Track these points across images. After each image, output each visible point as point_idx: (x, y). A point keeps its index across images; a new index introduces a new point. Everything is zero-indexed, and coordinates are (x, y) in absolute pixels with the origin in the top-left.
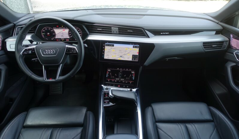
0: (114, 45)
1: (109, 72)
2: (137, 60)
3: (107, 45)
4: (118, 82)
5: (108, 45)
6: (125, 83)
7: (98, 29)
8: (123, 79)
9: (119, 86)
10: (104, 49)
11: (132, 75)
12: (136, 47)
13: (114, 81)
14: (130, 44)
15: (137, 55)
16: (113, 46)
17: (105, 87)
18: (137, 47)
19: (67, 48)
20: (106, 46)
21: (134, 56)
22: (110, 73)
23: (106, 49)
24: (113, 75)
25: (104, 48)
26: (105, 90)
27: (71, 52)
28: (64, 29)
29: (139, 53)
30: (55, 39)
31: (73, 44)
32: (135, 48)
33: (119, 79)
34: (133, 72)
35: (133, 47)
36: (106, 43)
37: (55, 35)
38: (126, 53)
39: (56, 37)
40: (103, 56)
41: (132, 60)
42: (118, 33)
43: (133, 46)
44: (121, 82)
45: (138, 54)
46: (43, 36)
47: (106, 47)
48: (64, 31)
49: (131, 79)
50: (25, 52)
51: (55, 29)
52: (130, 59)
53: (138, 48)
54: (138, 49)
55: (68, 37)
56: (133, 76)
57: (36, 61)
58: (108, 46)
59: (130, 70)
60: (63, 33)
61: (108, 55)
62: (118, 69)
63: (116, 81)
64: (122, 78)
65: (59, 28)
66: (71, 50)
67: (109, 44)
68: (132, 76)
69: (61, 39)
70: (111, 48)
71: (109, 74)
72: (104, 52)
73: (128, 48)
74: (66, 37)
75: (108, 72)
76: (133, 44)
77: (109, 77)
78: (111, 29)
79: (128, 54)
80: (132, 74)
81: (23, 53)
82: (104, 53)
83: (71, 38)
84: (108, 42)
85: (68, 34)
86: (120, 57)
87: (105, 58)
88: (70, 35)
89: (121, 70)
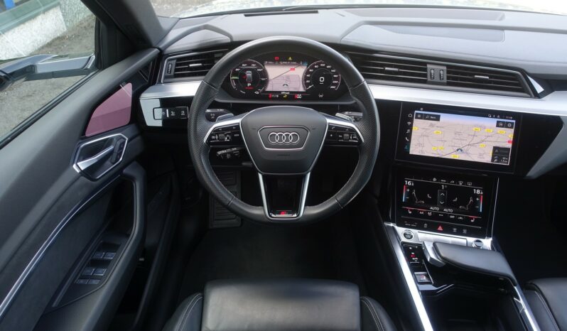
0: (439, 116)
1: (410, 187)
2: (506, 162)
3: (419, 116)
4: (435, 216)
5: (423, 117)
6: (456, 220)
7: (386, 68)
8: (451, 210)
9: (440, 228)
10: (411, 127)
11: (474, 200)
12: (505, 125)
13: (426, 213)
14: (487, 117)
15: (508, 149)
16: (438, 118)
17: (401, 230)
18: (510, 125)
19: (330, 127)
20: (417, 118)
21: (498, 152)
22: (411, 191)
23: (415, 128)
24: (421, 196)
25: (409, 123)
26: (404, 239)
27: (341, 138)
28: (293, 67)
29: (514, 142)
30: (264, 91)
31: (338, 114)
32: (503, 127)
33: (437, 209)
34: (478, 192)
35: (498, 126)
36: (416, 112)
37: (265, 83)
38: (476, 140)
39: (269, 88)
40: (406, 148)
41: (493, 160)
42: (445, 81)
43: (498, 122)
44: (446, 217)
45: (510, 146)
46: (234, 84)
47: (416, 122)
48: (292, 73)
49: (474, 211)
50: (213, 137)
51: (268, 64)
52: (487, 158)
53: (512, 127)
54: (513, 130)
55: (302, 90)
56: (479, 201)
57: (228, 156)
58: (421, 118)
59: (470, 184)
60: (288, 77)
61: (419, 145)
62: (435, 179)
63: (430, 214)
64: (448, 205)
65: (279, 64)
66: (342, 134)
67: (426, 115)
68: (476, 203)
69: (280, 92)
70: (432, 125)
71: (409, 194)
72: (409, 136)
73: (481, 127)
74: (295, 88)
75: (407, 188)
76: (496, 117)
77: (410, 202)
78: (425, 70)
79: (481, 144)
80: (477, 196)
81: (210, 138)
82: (410, 138)
83: (307, 91)
84: (422, 109)
85: (301, 80)
86: (458, 150)
87: (410, 153)
88: (308, 81)
89: (444, 185)
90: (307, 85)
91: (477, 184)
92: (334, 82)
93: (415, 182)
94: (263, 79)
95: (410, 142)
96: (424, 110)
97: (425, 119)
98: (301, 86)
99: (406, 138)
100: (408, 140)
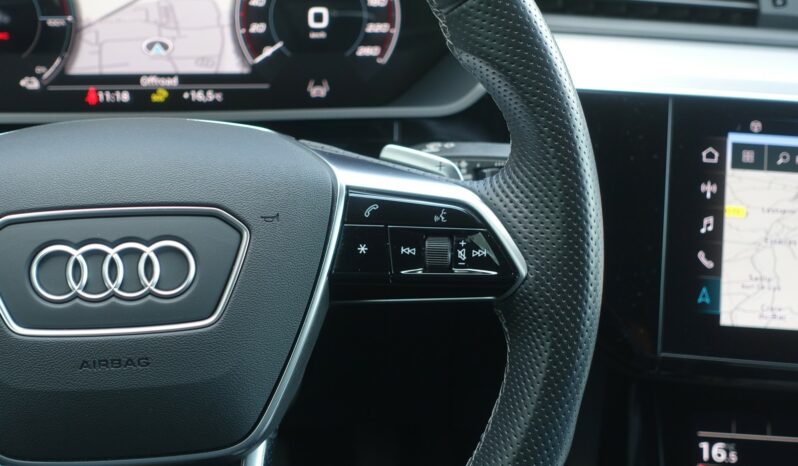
3: (748, 156)
5: (766, 159)
10: (716, 206)
19: (355, 205)
20: (738, 164)
23: (732, 210)
25: (708, 189)
27: (411, 262)
30: (62, 77)
31: (391, 151)
36: (734, 138)
37: (64, 41)
39: (86, 61)
40: (704, 297)
47: (738, 182)
55: (232, 64)
58: (756, 166)
60: (168, 13)
61: (760, 281)
66: (417, 241)
67: (775, 151)
69: (134, 79)
72: (713, 244)
74: (202, 60)
82: (716, 254)
83: (257, 73)
84: (756, 125)
85: (226, 20)
87: (725, 320)
88: (258, 28)
90: (255, 44)
92: (373, 28)
93: (740, 447)
94: (54, 22)
95: (717, 271)
96: (765, 131)
97: (773, 167)
98: (230, 46)
99: (701, 256)
100: (709, 264)
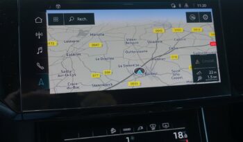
2: (216, 79)
3: (56, 19)
5: (64, 21)
10: (43, 42)
12: (199, 18)
14: (170, 7)
15: (213, 56)
16: (90, 20)
18: (205, 17)
20: (51, 23)
21: (199, 62)
23: (51, 44)
25: (39, 35)
29: (219, 43)
32: (196, 21)
34: (181, 135)
35: (189, 20)
36: (48, 12)
38: (162, 49)
40: (41, 83)
41: (195, 79)
43: (188, 14)
45: (213, 50)
47: (52, 31)
52: (186, 78)
53: (209, 20)
54: (212, 24)
59: (166, 126)
61: (67, 73)
62: (113, 130)
70: (81, 33)
72: (44, 59)
73: (163, 25)
76: (183, 7)
79: (171, 55)
80: (180, 141)
82: (45, 63)
84: (58, 6)
86: (136, 71)
87: (52, 92)
89: (129, 136)
91: (175, 124)
95: (46, 70)
96: (61, 9)
97: (68, 23)
99: (38, 65)
100: (42, 68)
